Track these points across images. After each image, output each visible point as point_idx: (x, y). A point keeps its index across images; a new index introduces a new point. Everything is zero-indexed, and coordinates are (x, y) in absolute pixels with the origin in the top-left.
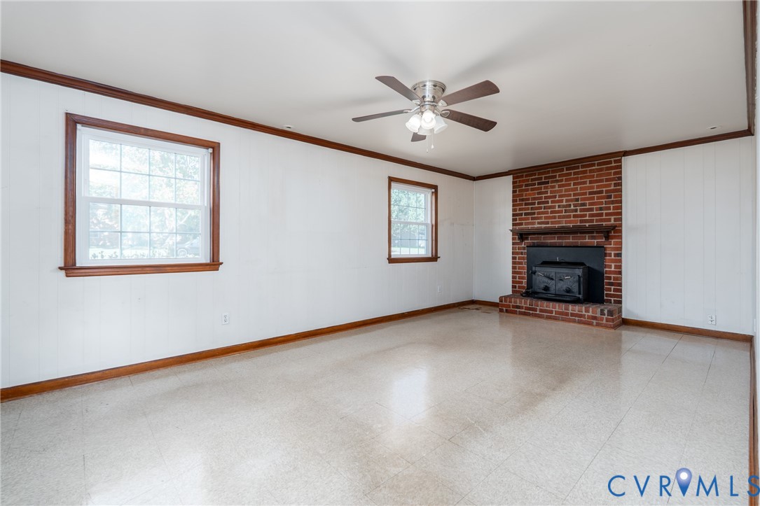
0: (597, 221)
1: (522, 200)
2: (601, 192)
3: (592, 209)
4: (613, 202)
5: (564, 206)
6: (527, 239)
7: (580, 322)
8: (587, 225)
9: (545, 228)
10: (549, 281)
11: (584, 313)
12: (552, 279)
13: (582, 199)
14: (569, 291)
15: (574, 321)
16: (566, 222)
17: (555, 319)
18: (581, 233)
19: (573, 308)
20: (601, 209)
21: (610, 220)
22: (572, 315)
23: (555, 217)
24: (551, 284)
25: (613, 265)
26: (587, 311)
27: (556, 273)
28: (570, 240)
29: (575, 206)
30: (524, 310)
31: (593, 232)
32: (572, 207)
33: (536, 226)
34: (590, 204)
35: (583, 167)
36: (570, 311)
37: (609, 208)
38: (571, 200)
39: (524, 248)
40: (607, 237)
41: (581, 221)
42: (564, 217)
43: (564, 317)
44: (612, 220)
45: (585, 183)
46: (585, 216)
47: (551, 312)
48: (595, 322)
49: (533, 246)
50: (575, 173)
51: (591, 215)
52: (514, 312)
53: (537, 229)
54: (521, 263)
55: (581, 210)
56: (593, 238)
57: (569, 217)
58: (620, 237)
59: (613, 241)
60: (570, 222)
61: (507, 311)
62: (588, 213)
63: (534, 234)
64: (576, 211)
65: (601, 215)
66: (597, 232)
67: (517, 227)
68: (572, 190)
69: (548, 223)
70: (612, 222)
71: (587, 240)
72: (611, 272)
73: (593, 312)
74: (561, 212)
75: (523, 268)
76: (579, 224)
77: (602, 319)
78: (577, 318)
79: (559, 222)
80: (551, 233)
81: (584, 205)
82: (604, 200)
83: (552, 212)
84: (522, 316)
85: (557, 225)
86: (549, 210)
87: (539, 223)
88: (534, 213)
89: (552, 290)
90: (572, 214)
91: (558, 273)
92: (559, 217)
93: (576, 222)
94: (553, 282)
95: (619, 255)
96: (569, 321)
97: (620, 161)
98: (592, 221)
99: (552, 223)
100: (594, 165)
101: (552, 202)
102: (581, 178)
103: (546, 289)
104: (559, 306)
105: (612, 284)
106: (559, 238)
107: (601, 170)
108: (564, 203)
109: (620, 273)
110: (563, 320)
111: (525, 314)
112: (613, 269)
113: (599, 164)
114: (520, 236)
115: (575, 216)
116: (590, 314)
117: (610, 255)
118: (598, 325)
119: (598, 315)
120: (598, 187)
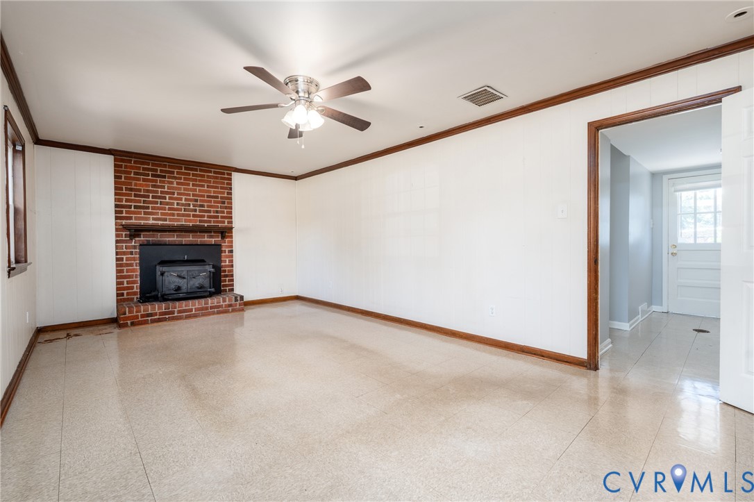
0: (214, 222)
1: (131, 190)
2: (217, 197)
3: (210, 211)
4: (226, 208)
5: (183, 205)
6: (139, 236)
7: (219, 313)
8: (206, 225)
9: (162, 225)
10: (180, 280)
11: (222, 303)
12: (184, 278)
13: (201, 201)
14: (201, 287)
15: (213, 313)
16: (186, 221)
17: (195, 316)
18: (200, 232)
19: (212, 301)
20: (217, 212)
21: (224, 222)
22: (211, 308)
23: (173, 215)
24: (182, 283)
25: (227, 260)
26: (224, 301)
27: (187, 271)
28: (190, 239)
29: (194, 206)
30: (158, 317)
31: (211, 232)
32: (191, 207)
33: (151, 222)
34: (208, 206)
35: (201, 170)
36: (210, 305)
37: (223, 212)
38: (191, 200)
39: (135, 247)
40: (223, 237)
41: (200, 221)
42: (183, 215)
43: (204, 312)
44: (226, 222)
45: (203, 186)
46: (204, 216)
47: (191, 310)
48: (230, 309)
49: (148, 244)
50: (193, 175)
51: (209, 217)
52: (145, 322)
53: (153, 225)
54: (131, 265)
55: (200, 211)
56: (211, 237)
57: (189, 215)
58: (231, 237)
59: (227, 240)
60: (190, 221)
61: (133, 324)
62: (206, 214)
63: (149, 231)
64: (195, 211)
65: (217, 217)
66: (215, 232)
67: (124, 222)
68: (191, 190)
69: (165, 220)
70: (226, 224)
71: (206, 239)
72: (226, 266)
73: (229, 301)
74: (181, 210)
75: (133, 271)
76: (198, 223)
77: (236, 305)
78: (216, 310)
79: (178, 220)
80: (170, 231)
81: (203, 206)
82: (219, 205)
83: (170, 209)
84: (155, 324)
85: (176, 223)
86: (167, 207)
87: (154, 219)
88: (148, 208)
89: (184, 289)
90: (192, 213)
91: (190, 271)
92: (178, 215)
93: (196, 221)
94: (185, 280)
95: (231, 251)
96: (209, 314)
97: (230, 175)
98: (210, 222)
99: (170, 220)
100: (210, 172)
101: (170, 198)
102: (200, 181)
103: (178, 289)
104: (198, 302)
105: (226, 276)
106: (178, 236)
107: (217, 178)
108: (183, 202)
109: (232, 266)
110: (204, 315)
111: (159, 320)
112: (227, 263)
113: (215, 173)
114: (128, 231)
115: (194, 216)
116: (227, 303)
117: (225, 251)
118: (234, 311)
119: (233, 302)
120: (214, 192)
